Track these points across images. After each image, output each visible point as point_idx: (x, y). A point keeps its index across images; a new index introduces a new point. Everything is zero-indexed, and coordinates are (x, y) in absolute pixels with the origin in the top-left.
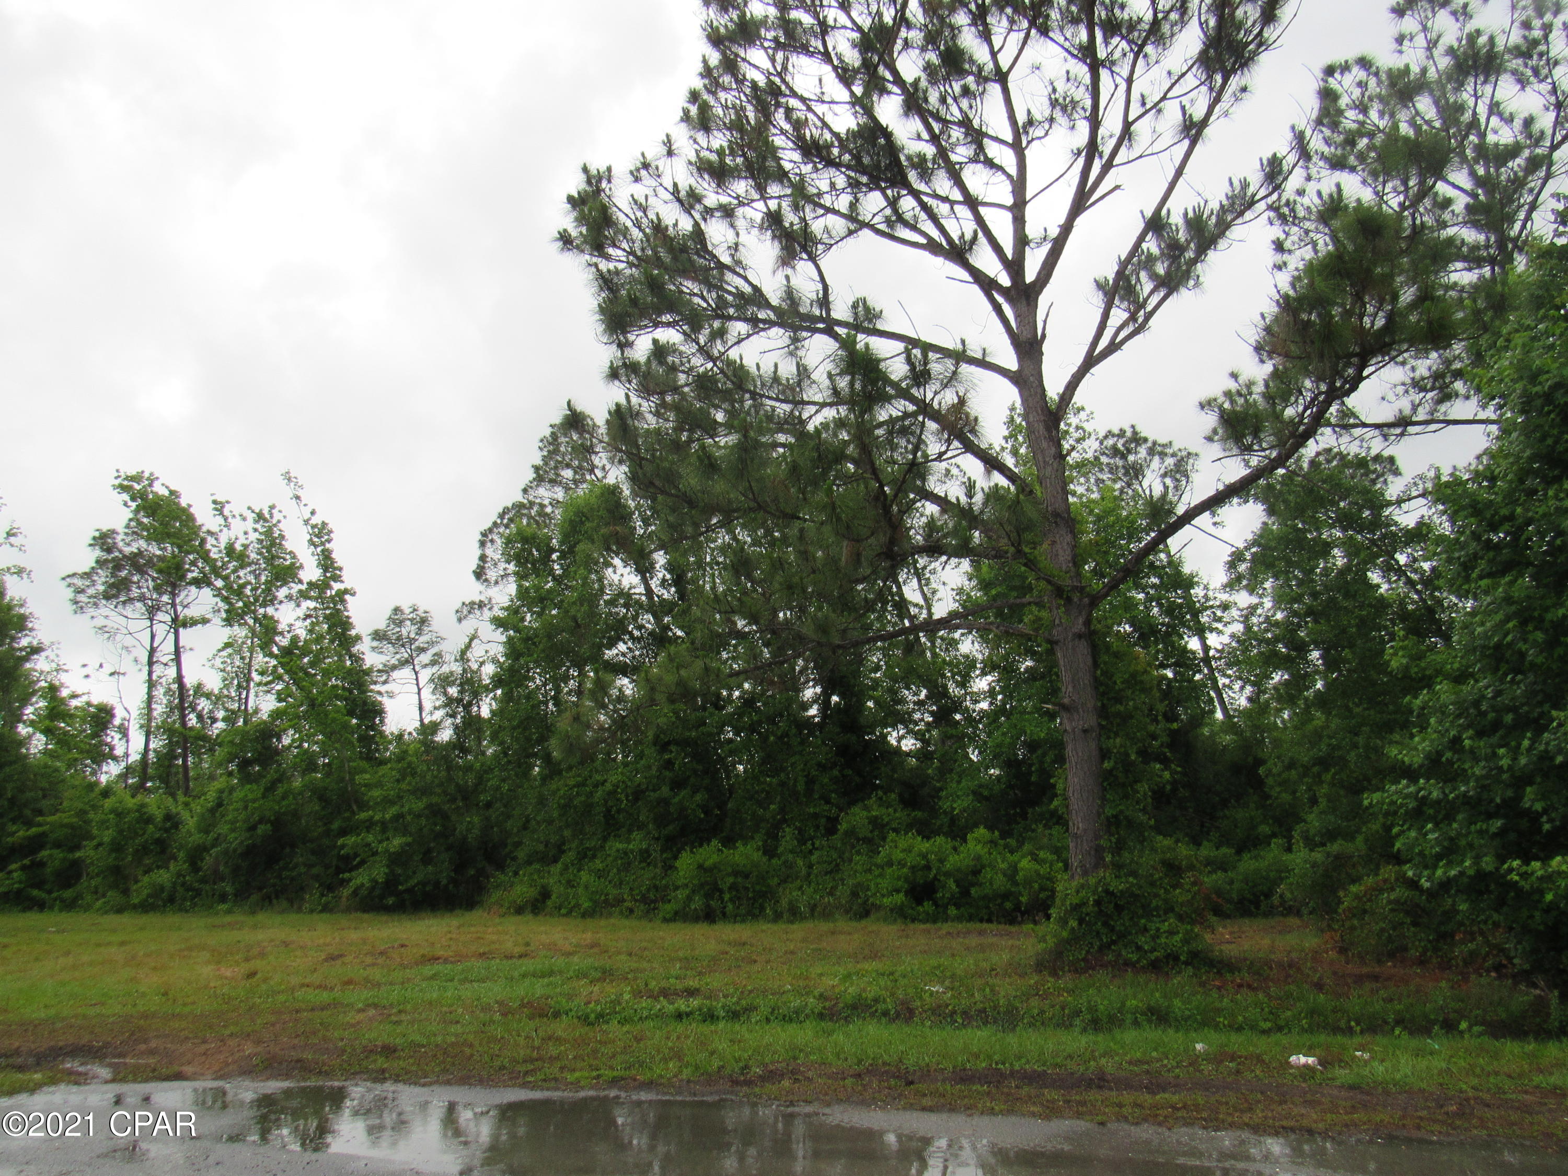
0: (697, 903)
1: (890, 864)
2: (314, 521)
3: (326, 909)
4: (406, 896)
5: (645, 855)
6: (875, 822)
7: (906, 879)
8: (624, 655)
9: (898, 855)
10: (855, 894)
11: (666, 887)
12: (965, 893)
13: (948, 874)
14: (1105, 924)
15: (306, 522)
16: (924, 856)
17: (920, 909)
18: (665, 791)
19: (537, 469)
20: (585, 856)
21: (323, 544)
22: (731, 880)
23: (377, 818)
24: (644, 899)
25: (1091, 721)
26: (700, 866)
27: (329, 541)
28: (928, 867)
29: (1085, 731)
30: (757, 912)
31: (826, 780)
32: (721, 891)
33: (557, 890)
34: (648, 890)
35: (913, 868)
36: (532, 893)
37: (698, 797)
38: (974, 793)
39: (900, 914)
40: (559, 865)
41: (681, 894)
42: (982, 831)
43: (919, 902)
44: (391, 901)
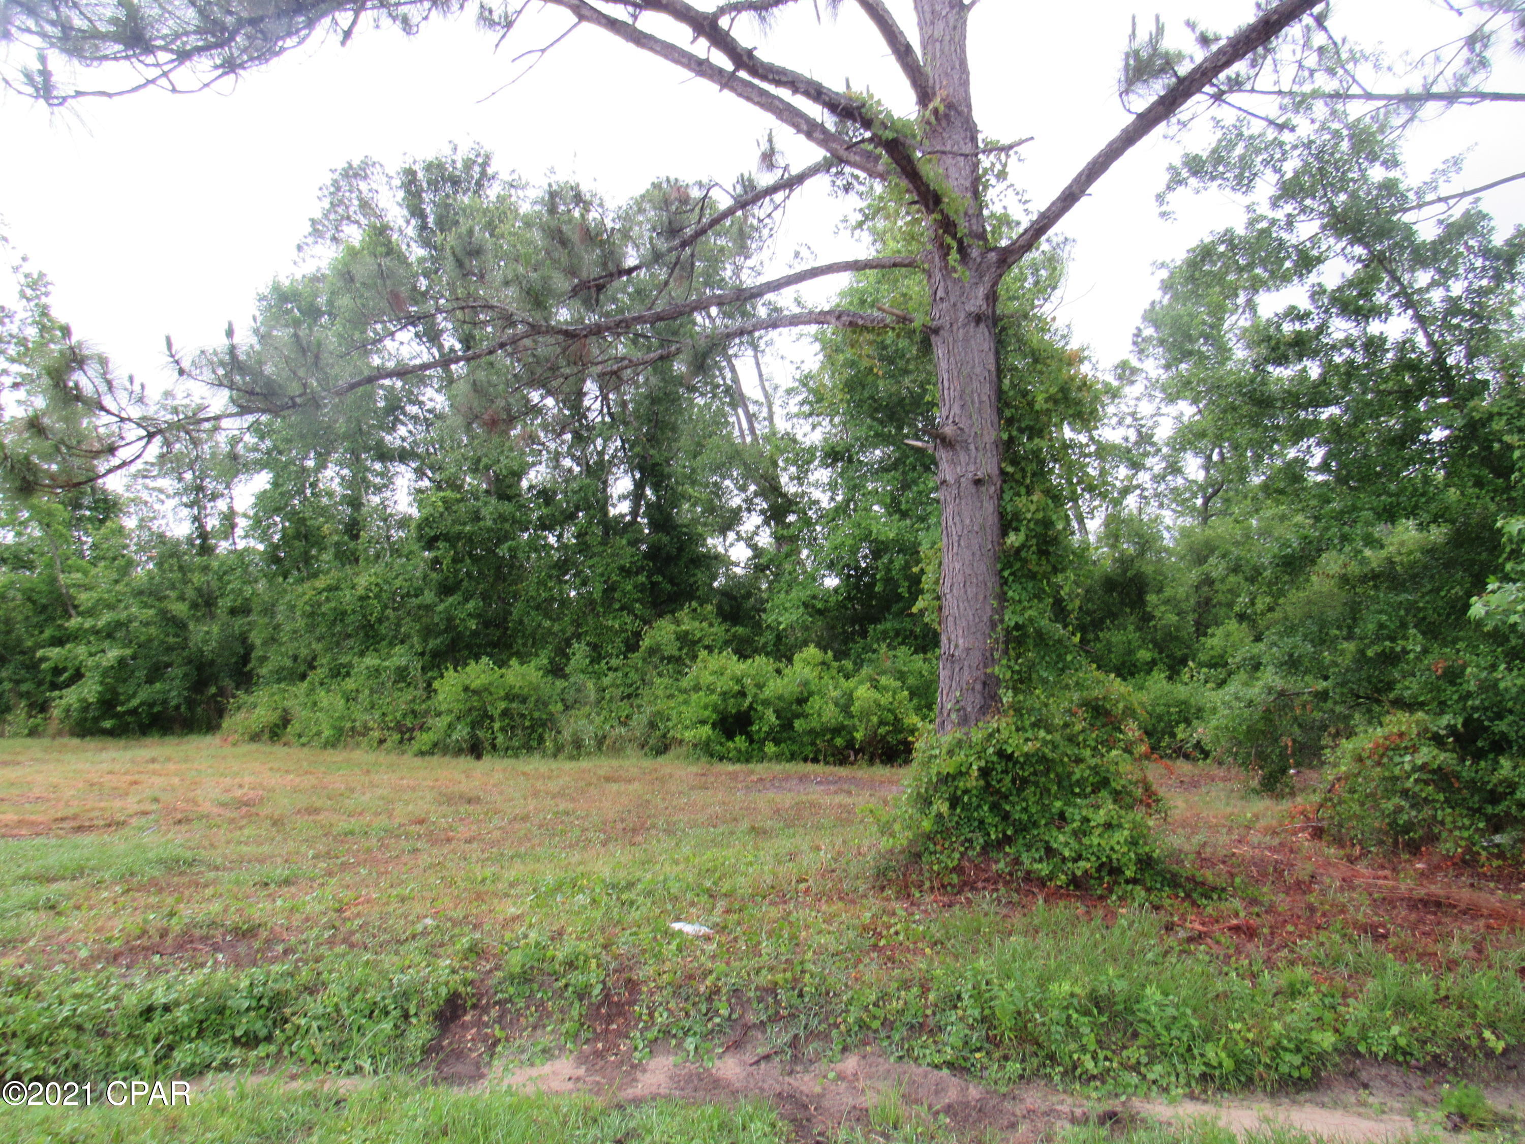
0: (461, 732)
1: (697, 688)
2: (27, 268)
3: (33, 733)
4: (129, 719)
5: (402, 674)
6: (684, 639)
7: (715, 709)
8: (403, 439)
9: (707, 678)
10: (652, 725)
11: (427, 712)
12: (787, 726)
13: (766, 703)
15: (16, 269)
16: (739, 681)
17: (731, 744)
18: (429, 596)
19: (313, 222)
20: (339, 674)
21: (38, 297)
22: (503, 705)
23: (87, 625)
24: (400, 728)
25: (988, 465)
26: (466, 689)
27: (47, 294)
28: (742, 694)
29: (978, 482)
30: (534, 744)
31: (629, 587)
32: (492, 719)
33: (300, 714)
34: (404, 716)
35: (724, 694)
36: (274, 717)
37: (471, 605)
38: (806, 605)
39: (706, 749)
40: (305, 684)
41: (441, 723)
42: (812, 651)
43: (730, 737)
44: (107, 724)
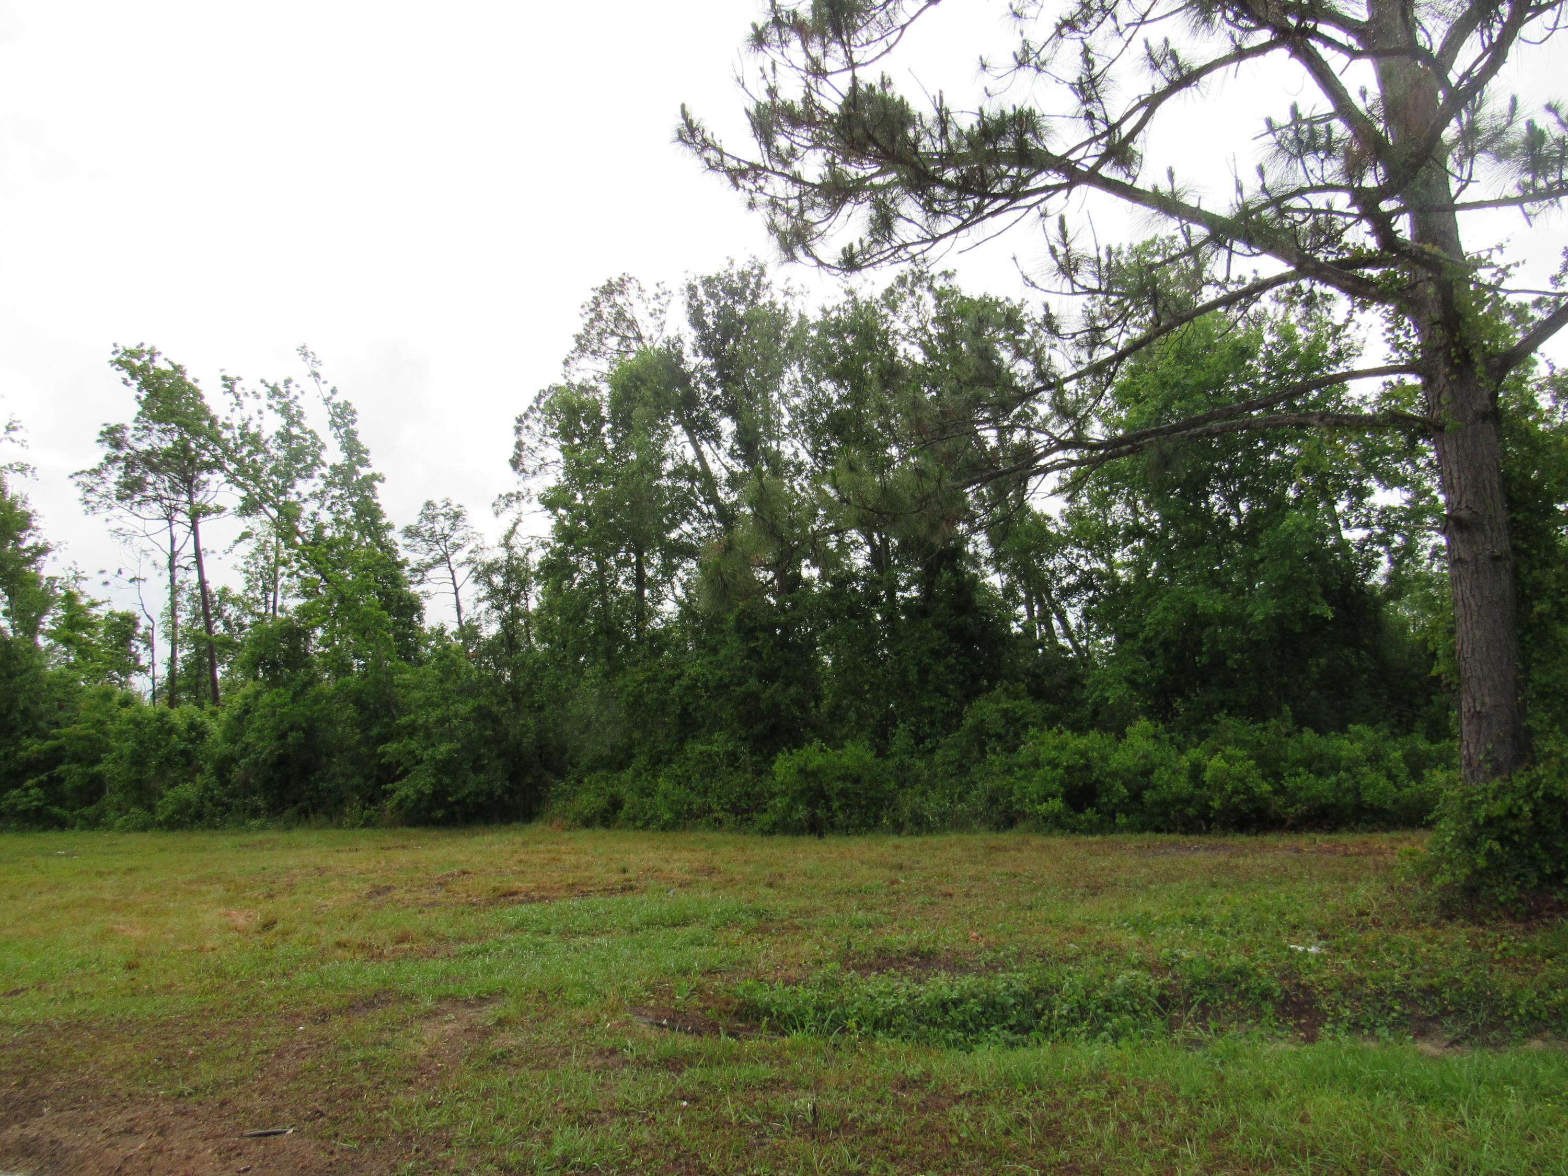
0: (802, 812)
1: (1036, 764)
2: (336, 400)
3: (368, 823)
4: (457, 808)
5: (733, 757)
6: (1010, 718)
7: (1062, 784)
8: (689, 536)
9: (1047, 753)
10: (993, 800)
11: (760, 795)
12: (1136, 796)
13: (1114, 775)
14: (1546, 847)
15: (327, 401)
16: (1083, 754)
17: (1082, 817)
18: (753, 684)
19: (578, 338)
20: (660, 760)
21: (346, 425)
22: (840, 785)
23: (420, 721)
24: (735, 809)
25: (1503, 545)
26: (801, 771)
27: (353, 422)
28: (1088, 767)
29: (1494, 559)
30: (871, 822)
31: (941, 669)
32: (828, 799)
33: (630, 799)
34: (739, 798)
35: (1069, 769)
36: (602, 803)
37: (792, 690)
38: (1128, 680)
39: (1055, 823)
40: (630, 771)
41: (780, 803)
42: (1143, 723)
43: (1081, 810)
44: (439, 814)
